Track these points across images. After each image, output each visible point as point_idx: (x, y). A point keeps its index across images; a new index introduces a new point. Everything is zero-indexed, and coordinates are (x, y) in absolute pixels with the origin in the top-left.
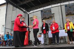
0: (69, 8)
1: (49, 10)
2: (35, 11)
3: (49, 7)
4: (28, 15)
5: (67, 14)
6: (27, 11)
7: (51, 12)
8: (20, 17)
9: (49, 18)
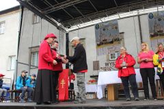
0: (157, 21)
2: (83, 25)
3: (115, 18)
4: (67, 34)
5: (153, 34)
6: (65, 27)
7: (117, 28)
8: (51, 39)
9: (112, 42)
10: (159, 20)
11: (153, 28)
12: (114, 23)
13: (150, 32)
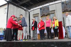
0: (66, 6)
1: (48, 8)
2: (35, 8)
3: (48, 5)
4: (29, 12)
5: (63, 11)
6: (28, 9)
9: (47, 15)
10: (66, 5)
11: (64, 9)
12: (47, 7)
13: (62, 10)
